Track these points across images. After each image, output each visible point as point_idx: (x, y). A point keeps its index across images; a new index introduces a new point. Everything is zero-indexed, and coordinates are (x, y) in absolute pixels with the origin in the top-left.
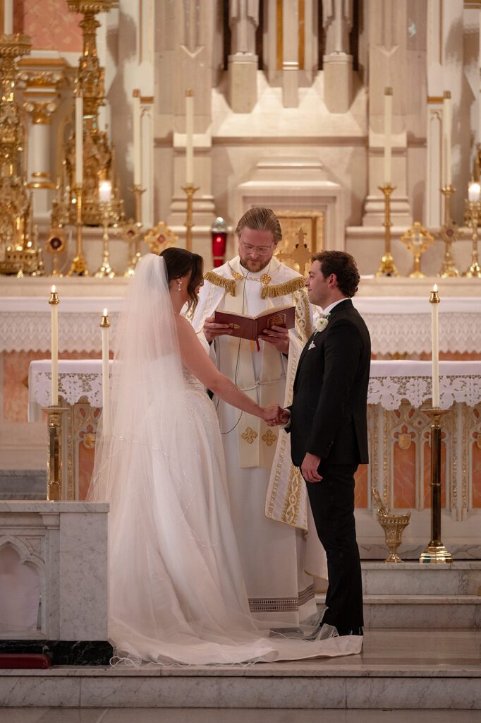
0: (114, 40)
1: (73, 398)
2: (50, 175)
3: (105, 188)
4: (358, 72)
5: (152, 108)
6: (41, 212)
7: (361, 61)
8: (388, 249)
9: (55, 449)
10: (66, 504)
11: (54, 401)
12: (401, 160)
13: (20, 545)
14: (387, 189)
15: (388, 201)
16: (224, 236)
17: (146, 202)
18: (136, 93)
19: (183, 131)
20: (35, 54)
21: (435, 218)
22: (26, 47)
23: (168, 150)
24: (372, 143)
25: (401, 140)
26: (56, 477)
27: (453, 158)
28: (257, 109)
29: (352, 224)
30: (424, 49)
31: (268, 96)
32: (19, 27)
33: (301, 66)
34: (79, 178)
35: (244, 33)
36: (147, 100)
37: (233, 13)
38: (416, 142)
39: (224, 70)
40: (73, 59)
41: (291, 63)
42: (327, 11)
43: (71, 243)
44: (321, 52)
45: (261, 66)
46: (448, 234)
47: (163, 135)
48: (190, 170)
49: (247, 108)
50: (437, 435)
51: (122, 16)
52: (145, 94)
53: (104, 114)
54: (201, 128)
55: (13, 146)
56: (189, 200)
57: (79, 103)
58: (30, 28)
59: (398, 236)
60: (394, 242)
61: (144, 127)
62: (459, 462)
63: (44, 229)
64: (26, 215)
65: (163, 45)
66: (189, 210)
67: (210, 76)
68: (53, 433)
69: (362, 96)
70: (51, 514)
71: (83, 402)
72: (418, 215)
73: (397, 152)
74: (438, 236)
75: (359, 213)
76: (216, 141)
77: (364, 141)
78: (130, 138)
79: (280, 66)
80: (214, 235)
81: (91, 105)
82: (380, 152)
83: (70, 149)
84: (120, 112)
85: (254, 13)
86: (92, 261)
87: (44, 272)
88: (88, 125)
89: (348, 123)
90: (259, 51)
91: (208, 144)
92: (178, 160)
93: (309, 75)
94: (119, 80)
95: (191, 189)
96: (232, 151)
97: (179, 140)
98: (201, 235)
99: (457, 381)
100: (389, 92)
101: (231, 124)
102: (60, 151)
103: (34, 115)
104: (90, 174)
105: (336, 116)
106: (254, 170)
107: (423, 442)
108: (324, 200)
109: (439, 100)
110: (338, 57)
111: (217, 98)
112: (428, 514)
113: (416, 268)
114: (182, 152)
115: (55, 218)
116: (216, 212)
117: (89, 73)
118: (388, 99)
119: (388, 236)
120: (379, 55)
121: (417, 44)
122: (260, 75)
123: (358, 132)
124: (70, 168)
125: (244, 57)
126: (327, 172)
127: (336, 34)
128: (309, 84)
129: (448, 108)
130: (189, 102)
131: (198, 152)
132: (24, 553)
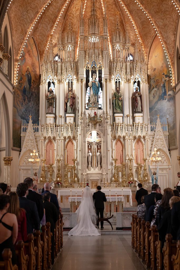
0: (77, 164)
1: (73, 201)
2: (70, 177)
3: (76, 179)
4: (101, 167)
5: (81, 170)
6: (70, 181)
7: (102, 166)
8: (104, 185)
9: (71, 206)
10: (72, 213)
11: (71, 201)
12: (106, 176)
13: (67, 217)
14: (104, 179)
15: (104, 180)
16: (88, 183)
17: (80, 180)
18: (79, 169)
19: (84, 173)
20: (69, 165)
21: (109, 182)
22: (68, 165)
23: (82, 175)
24: (103, 174)
25: (106, 174)
26: (71, 209)
27: (111, 175)
28: (91, 171)
29: (101, 182)
30: (108, 164)
31: (92, 169)
32: (67, 163)
33: (96, 166)
34: (73, 178)
35: (90, 163)
36: (80, 170)
37: (89, 161)
38: (107, 174)
39: (88, 166)
40: (73, 166)
41: (94, 166)
42: (98, 161)
43: (73, 184)
44: (98, 165)
45: (91, 166)
46: (111, 183)
47: (82, 173)
48: (84, 177)
49: (90, 170)
50: (110, 204)
51: (78, 161)
52: (80, 169)
53: (76, 171)
54: (85, 173)
55: (67, 174)
56: (84, 180)
57: (73, 170)
58: (68, 163)
59: (106, 183)
60: (105, 184)
61: (80, 173)
62: (113, 207)
63: (70, 183)
64: (68, 181)
65: (82, 164)
66: (84, 181)
67: (86, 167)
68: (71, 205)
69: (102, 169)
70: (71, 214)
71: (74, 201)
72: (107, 181)
73: (105, 175)
74: (110, 183)
75: (102, 181)
76: (87, 174)
77: (102, 174)
78: (79, 173)
79: (93, 166)
80: (87, 183)
81: (75, 170)
82: (104, 175)
83: (72, 175)
84: (77, 171)
85: (91, 161)
86: (75, 186)
87: (70, 187)
88: (74, 172)
89: (100, 172)
90: (91, 165)
91: (86, 174)
92: (83, 176)
93: (96, 167)
94: (77, 168)
95: (85, 179)
96: (89, 175)
97: (83, 174)
98: (86, 183)
99: (112, 199)
100: (104, 169)
101: (89, 172)
102: (71, 175)
103: (69, 171)
104: (74, 177)
105: (99, 171)
106: (91, 177)
107: (109, 205)
108: (98, 180)
109: (109, 170)
110: (99, 165)
111: (87, 170)
112: (110, 212)
113: (107, 187)
114: (84, 175)
115: (71, 182)
116: (87, 181)
117: (74, 167)
118: (104, 170)
119: (104, 183)
120: (103, 165)
121: (107, 164)
122: (91, 167)
123: (101, 173)
124: (72, 177)
125: (90, 165)
126: (98, 177)
127: (99, 163)
128: (96, 168)
129: (110, 170)
130: (84, 170)
131: (85, 175)
132: (68, 218)
